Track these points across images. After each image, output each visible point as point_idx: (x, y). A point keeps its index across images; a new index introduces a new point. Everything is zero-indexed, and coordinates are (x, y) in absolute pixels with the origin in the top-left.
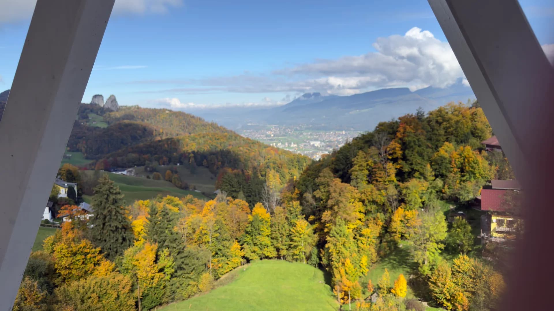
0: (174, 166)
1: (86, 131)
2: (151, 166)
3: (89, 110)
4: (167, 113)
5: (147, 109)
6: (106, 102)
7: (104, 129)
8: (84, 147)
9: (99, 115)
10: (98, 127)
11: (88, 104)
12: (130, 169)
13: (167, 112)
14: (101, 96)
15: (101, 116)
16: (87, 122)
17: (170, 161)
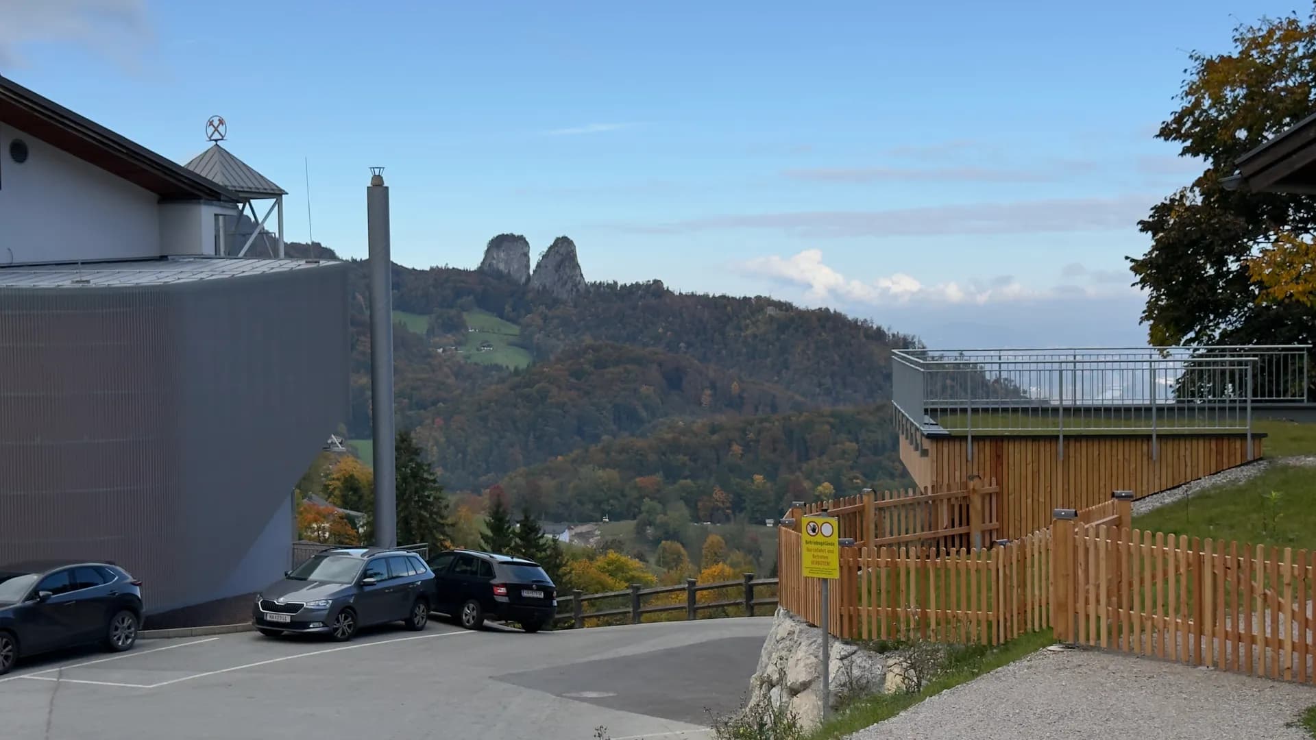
0: (753, 529)
1: (451, 381)
2: (660, 518)
3: (471, 297)
4: (771, 318)
5: (693, 296)
6: (538, 265)
7: (517, 372)
8: (437, 443)
9: (508, 320)
10: (498, 368)
11: (466, 273)
12: (584, 528)
13: (770, 311)
14: (521, 239)
15: (514, 321)
16: (459, 344)
17: (738, 505)
